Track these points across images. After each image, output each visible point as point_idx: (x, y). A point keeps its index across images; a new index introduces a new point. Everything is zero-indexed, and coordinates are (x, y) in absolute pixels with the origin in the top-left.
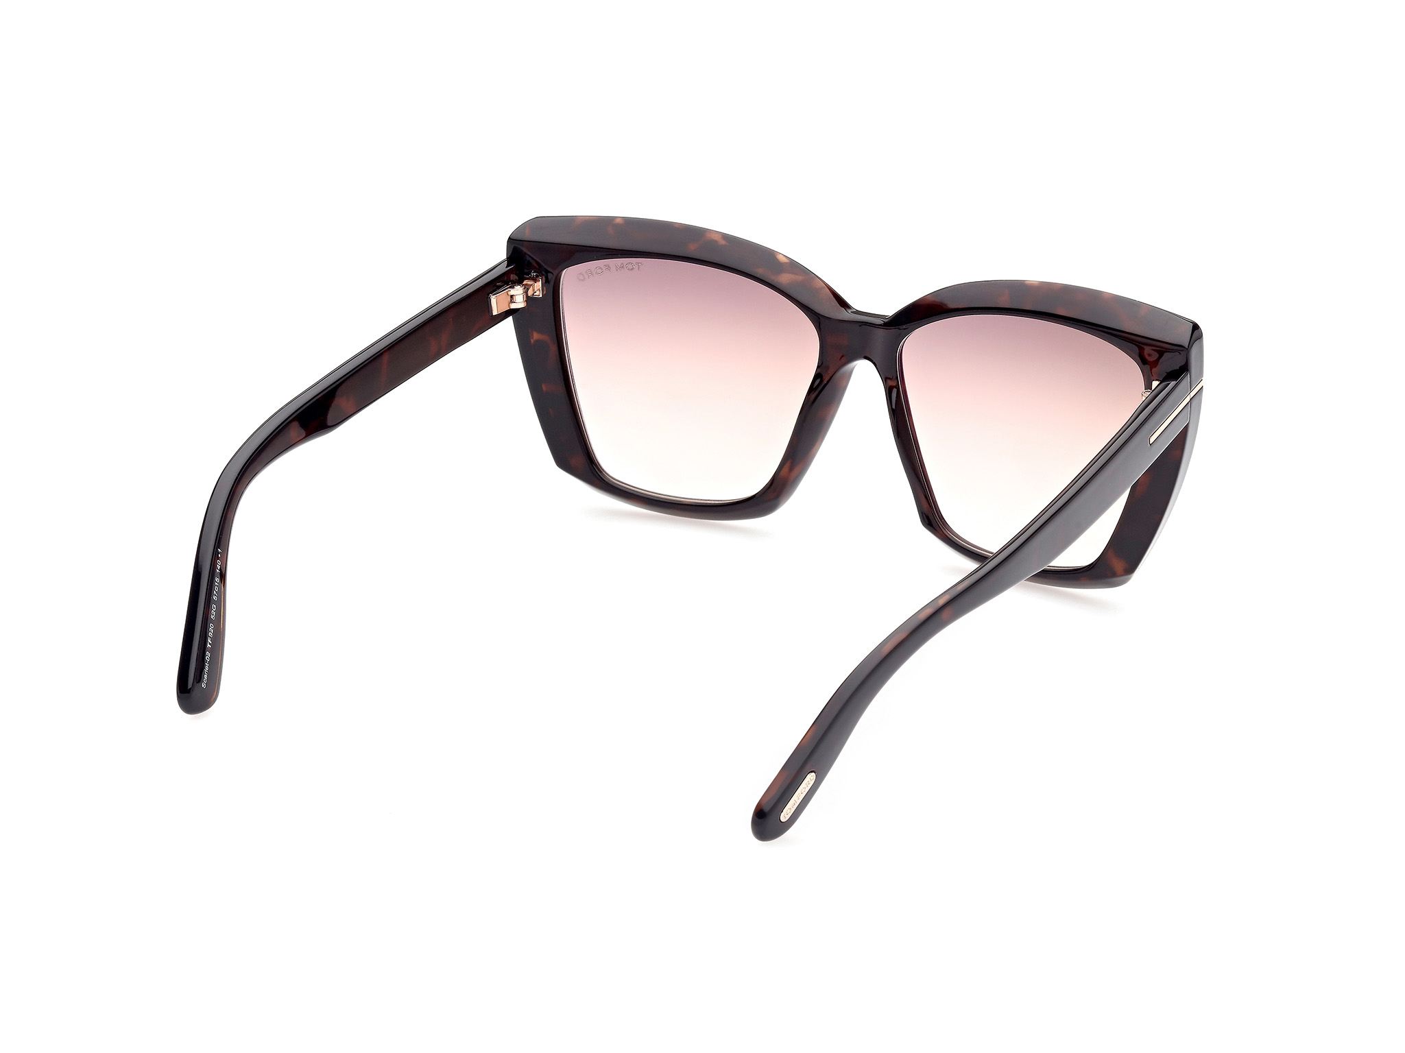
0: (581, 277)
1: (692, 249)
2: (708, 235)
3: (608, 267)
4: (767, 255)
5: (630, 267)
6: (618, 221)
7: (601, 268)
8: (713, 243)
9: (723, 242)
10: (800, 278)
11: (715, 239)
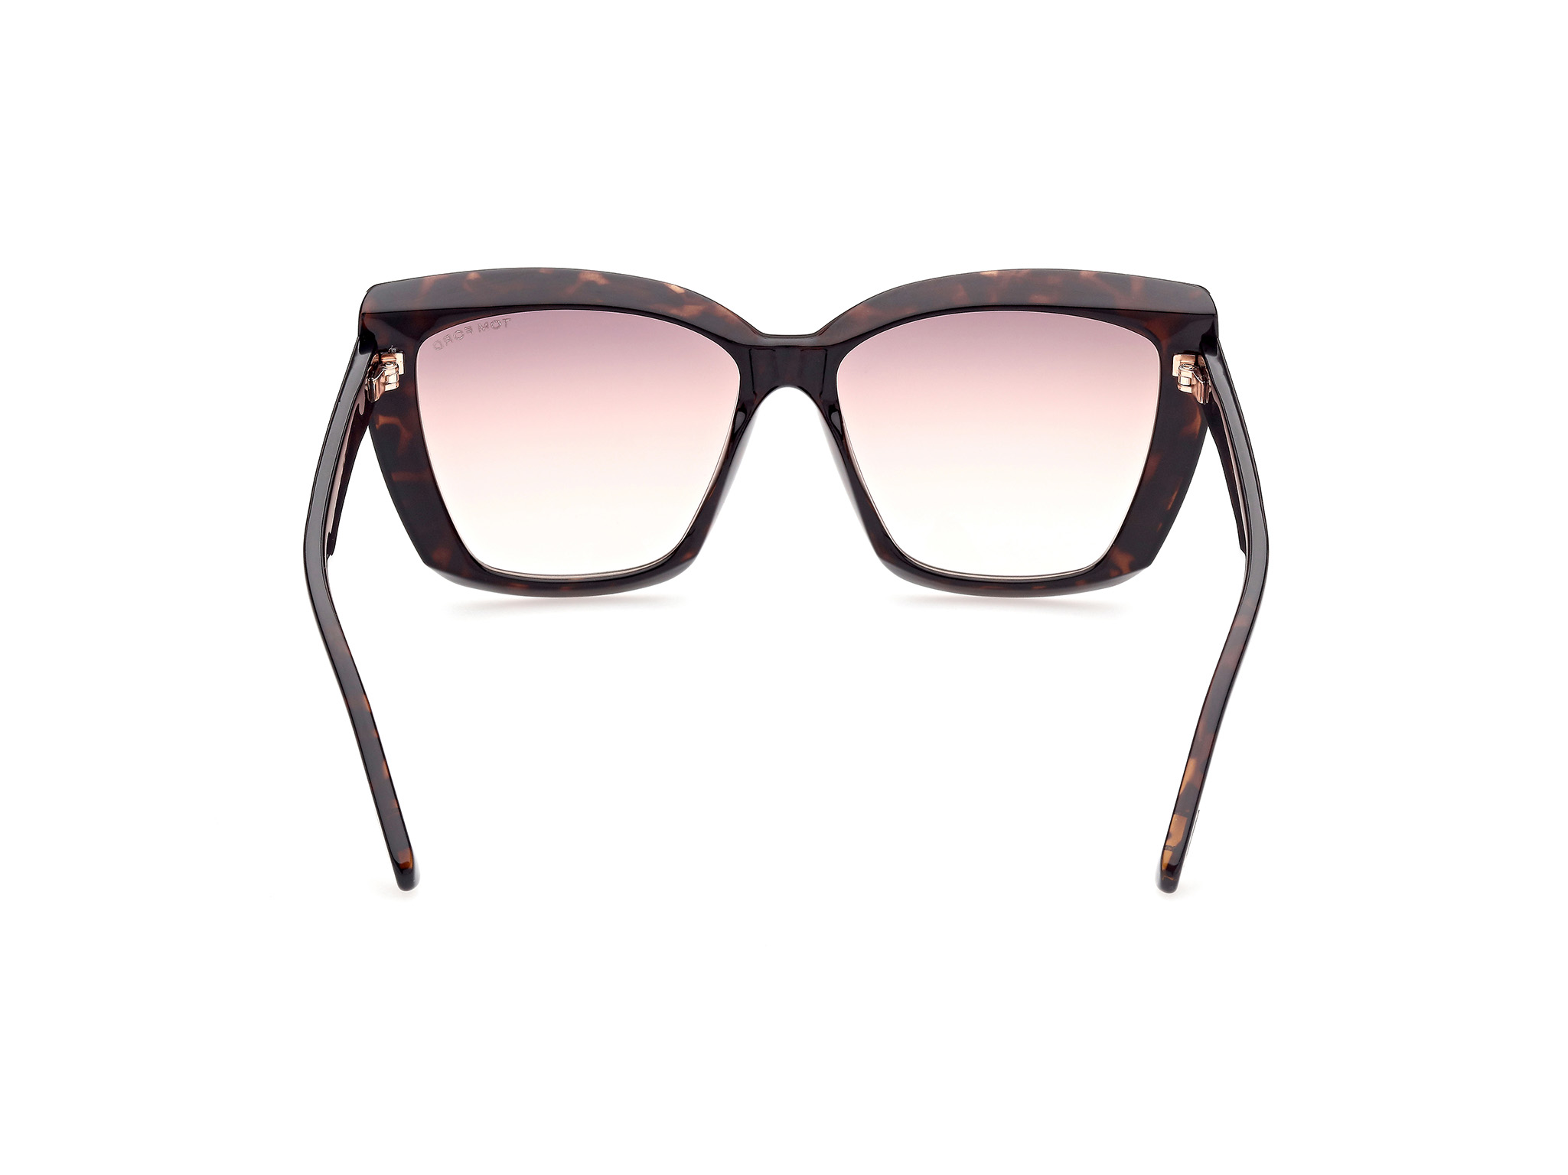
0: (438, 345)
1: (569, 294)
2: (582, 276)
3: (470, 329)
4: (658, 289)
5: (496, 325)
6: (472, 276)
7: (462, 332)
8: (590, 284)
9: (602, 282)
10: (701, 308)
11: (592, 279)
